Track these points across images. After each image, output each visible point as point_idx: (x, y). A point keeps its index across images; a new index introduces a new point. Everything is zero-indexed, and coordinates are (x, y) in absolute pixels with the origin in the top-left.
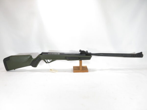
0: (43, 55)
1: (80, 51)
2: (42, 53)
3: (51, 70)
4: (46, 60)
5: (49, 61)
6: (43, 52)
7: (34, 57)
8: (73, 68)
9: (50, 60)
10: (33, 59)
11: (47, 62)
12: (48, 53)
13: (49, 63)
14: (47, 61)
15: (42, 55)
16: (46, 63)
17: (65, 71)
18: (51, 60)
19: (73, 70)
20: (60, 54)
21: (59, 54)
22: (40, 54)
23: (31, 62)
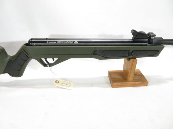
0: (33, 45)
1: (134, 32)
2: (31, 41)
3: (57, 82)
4: (44, 60)
5: (50, 61)
6: (32, 39)
7: (12, 52)
8: (107, 75)
9: (53, 60)
10: (8, 58)
11: (46, 63)
12: (47, 39)
13: (51, 65)
14: (47, 61)
15: (31, 45)
16: (45, 65)
17: (92, 85)
18: (56, 59)
19: (108, 80)
20: (79, 42)
21: (76, 42)
22: (26, 44)
23: (5, 65)
